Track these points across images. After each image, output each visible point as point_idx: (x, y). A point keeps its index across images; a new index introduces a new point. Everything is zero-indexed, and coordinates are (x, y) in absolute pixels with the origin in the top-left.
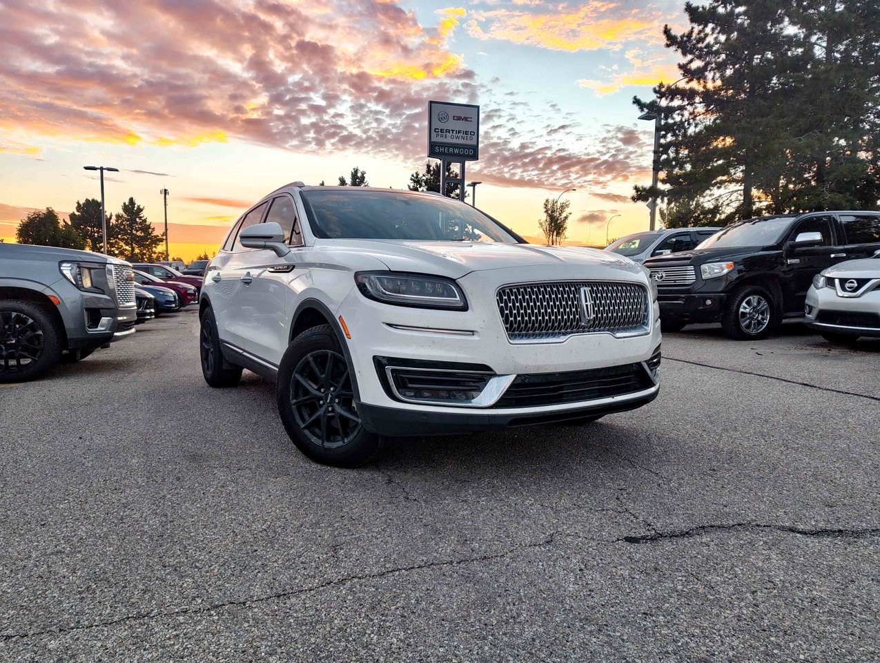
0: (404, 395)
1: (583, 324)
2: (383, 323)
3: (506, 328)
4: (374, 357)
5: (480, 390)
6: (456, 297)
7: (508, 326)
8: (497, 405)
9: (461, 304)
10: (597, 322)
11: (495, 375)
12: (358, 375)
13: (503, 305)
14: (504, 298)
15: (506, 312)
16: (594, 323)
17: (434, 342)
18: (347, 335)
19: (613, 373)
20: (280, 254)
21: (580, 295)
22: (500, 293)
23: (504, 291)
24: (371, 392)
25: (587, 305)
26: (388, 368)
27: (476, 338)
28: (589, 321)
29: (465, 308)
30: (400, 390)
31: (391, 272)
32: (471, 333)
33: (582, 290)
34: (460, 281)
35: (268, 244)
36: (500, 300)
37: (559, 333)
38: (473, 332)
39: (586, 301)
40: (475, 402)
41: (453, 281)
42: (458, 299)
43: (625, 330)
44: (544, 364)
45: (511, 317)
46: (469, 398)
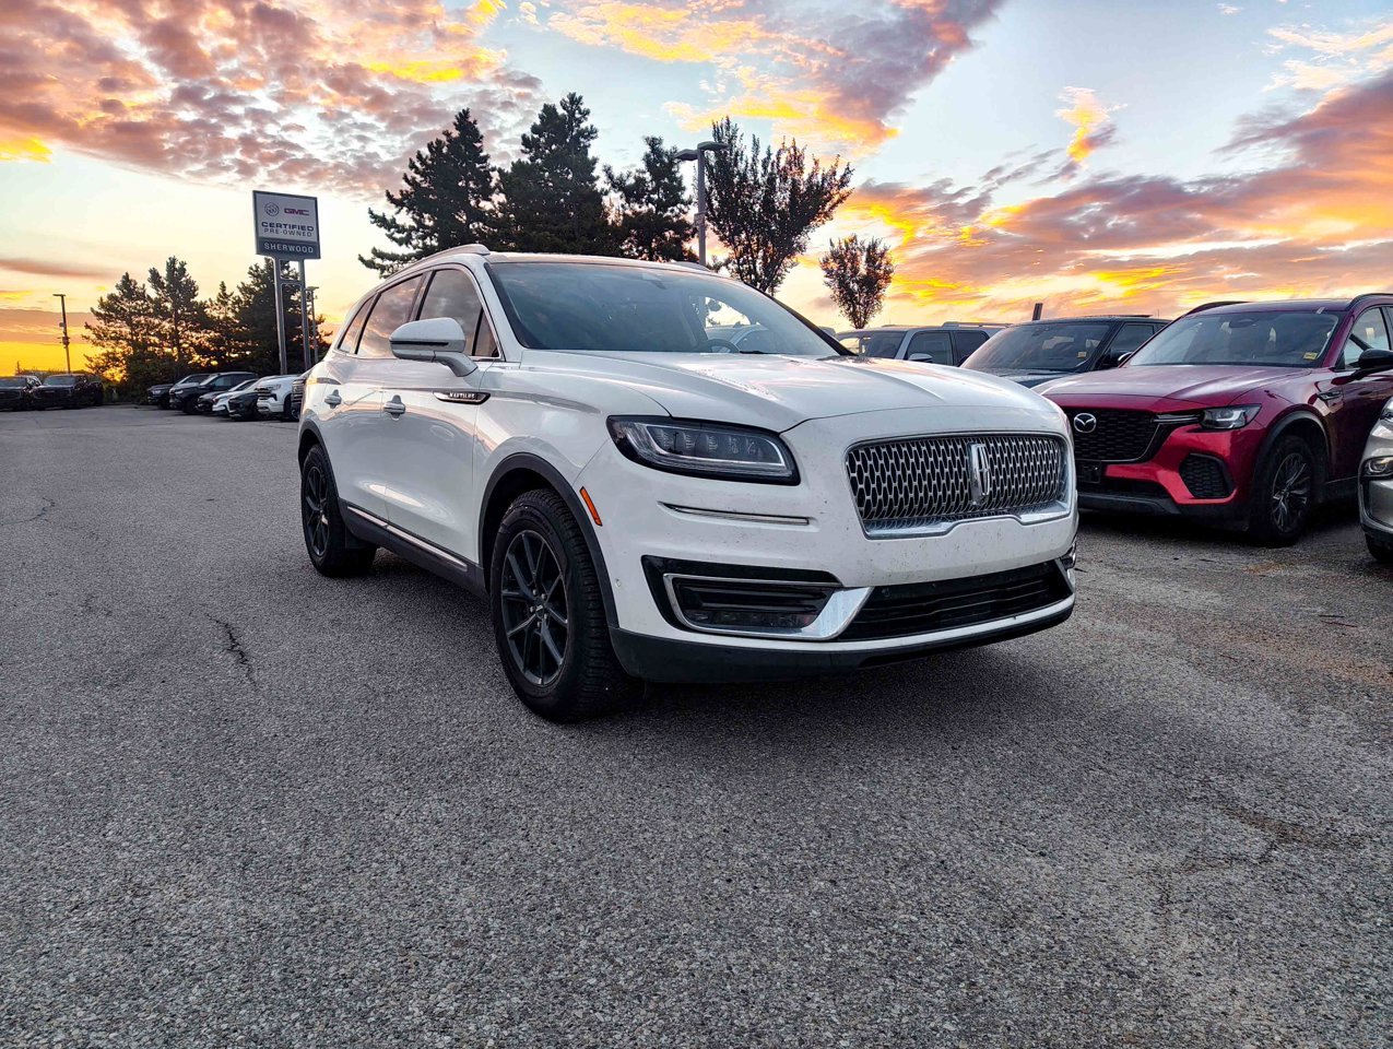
0: (693, 620)
1: (974, 503)
2: (660, 503)
3: (861, 512)
4: (644, 559)
5: (816, 612)
6: (778, 461)
7: (863, 509)
8: (844, 636)
9: (788, 473)
10: (994, 499)
11: (841, 588)
12: (614, 585)
13: (855, 475)
14: (857, 463)
15: (860, 486)
16: (990, 499)
17: (744, 534)
18: (595, 519)
19: (1015, 579)
20: (458, 371)
21: (970, 455)
22: (850, 455)
23: (857, 453)
24: (637, 612)
25: (981, 474)
26: (668, 578)
27: (812, 528)
28: (985, 497)
29: (794, 480)
30: (687, 611)
31: (671, 420)
32: (804, 521)
33: (974, 448)
34: (786, 436)
35: (438, 354)
36: (852, 467)
37: (938, 518)
38: (807, 520)
39: (981, 467)
40: (807, 632)
41: (775, 435)
42: (783, 464)
43: (1034, 509)
44: (918, 569)
45: (868, 494)
46: (799, 626)
